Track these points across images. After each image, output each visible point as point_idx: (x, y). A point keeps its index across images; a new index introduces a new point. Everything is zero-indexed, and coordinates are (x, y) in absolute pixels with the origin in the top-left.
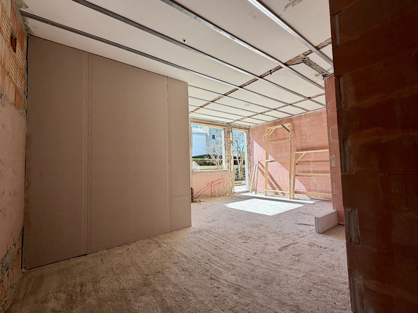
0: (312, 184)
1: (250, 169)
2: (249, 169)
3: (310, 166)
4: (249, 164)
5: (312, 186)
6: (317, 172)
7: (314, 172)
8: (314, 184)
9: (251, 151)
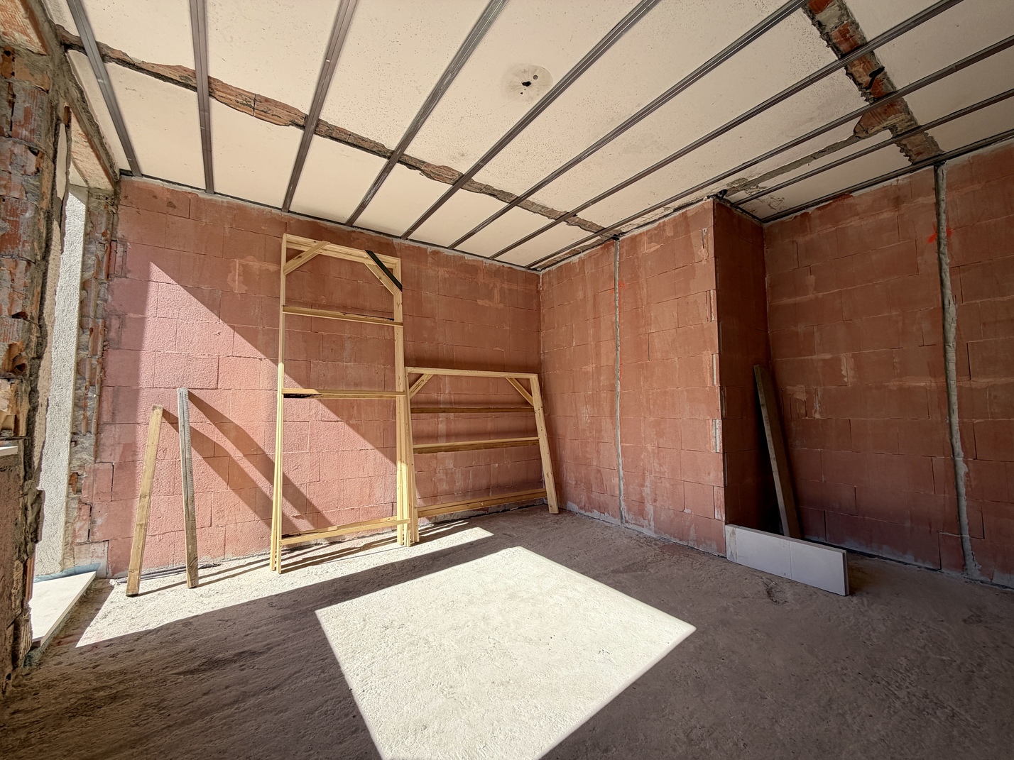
0: (441, 475)
1: (98, 433)
2: (87, 441)
3: (438, 418)
4: (92, 404)
5: (441, 480)
6: (458, 435)
7: (449, 436)
8: (447, 474)
9: (115, 323)
